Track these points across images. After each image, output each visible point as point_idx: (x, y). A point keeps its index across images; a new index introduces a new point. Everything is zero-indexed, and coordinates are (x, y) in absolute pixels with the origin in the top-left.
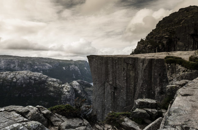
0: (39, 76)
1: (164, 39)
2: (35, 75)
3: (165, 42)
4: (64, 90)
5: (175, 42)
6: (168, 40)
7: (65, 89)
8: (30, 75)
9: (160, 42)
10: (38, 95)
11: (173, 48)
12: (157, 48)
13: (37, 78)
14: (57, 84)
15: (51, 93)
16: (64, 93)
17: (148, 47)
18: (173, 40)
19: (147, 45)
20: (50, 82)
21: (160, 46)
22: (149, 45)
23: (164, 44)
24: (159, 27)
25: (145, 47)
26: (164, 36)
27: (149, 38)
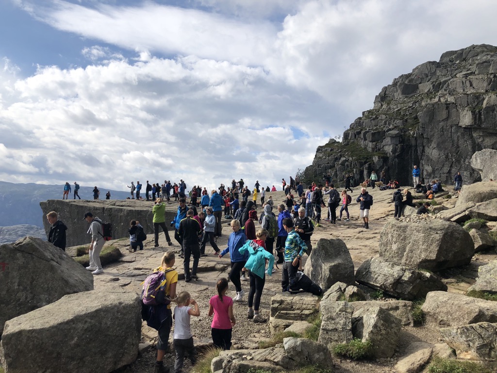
1: (388, 140)
3: (389, 149)
5: (419, 150)
6: (398, 143)
9: (375, 149)
12: (367, 165)
17: (341, 162)
18: (413, 142)
19: (341, 156)
21: (376, 159)
22: (344, 157)
23: (388, 155)
24: (382, 105)
25: (335, 161)
26: (388, 131)
27: (350, 135)
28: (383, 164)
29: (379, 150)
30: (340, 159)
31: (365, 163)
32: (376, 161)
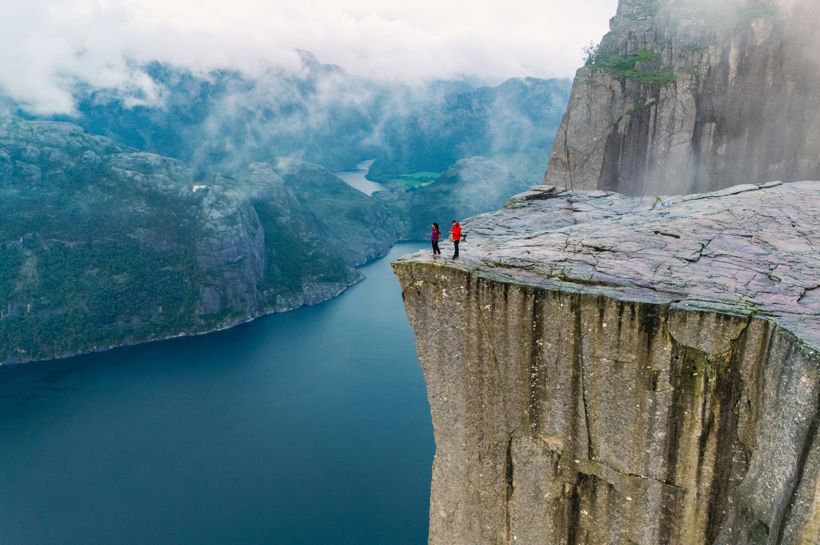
0: (63, 142)
2: (42, 138)
4: (206, 211)
7: (211, 206)
8: (12, 135)
10: (71, 240)
13: (56, 154)
14: (165, 183)
15: (141, 230)
16: (208, 225)
20: (129, 173)
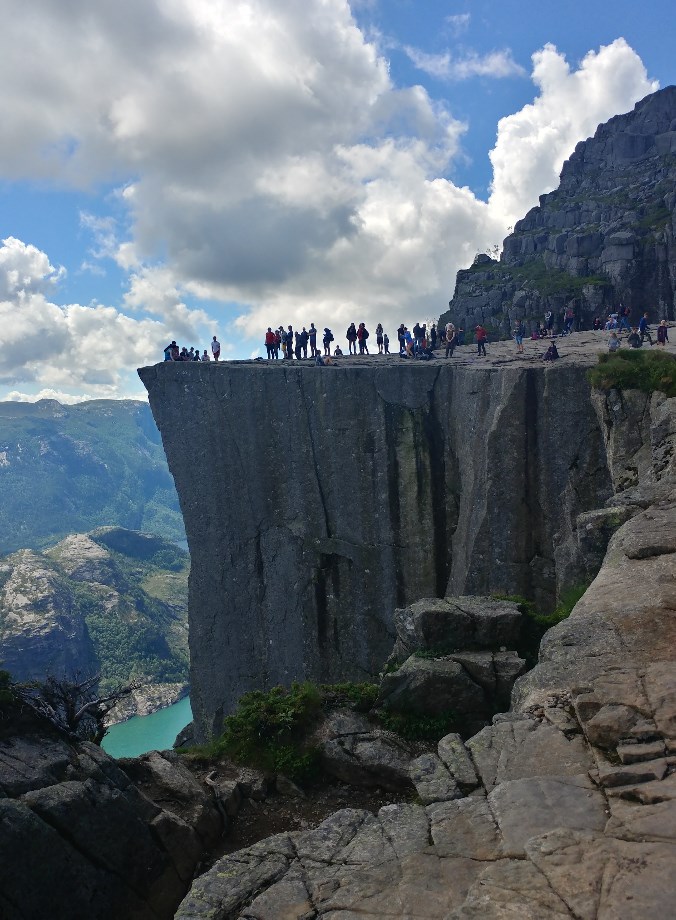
1: (610, 251)
3: (614, 269)
6: (630, 256)
9: (585, 271)
11: (661, 302)
12: (571, 304)
17: (515, 300)
18: (661, 256)
19: (514, 288)
21: (588, 291)
22: (522, 289)
23: (613, 283)
24: (579, 182)
25: (502, 299)
26: (609, 233)
27: (524, 245)
28: (603, 302)
29: (593, 272)
30: (512, 295)
31: (569, 298)
32: (590, 294)
